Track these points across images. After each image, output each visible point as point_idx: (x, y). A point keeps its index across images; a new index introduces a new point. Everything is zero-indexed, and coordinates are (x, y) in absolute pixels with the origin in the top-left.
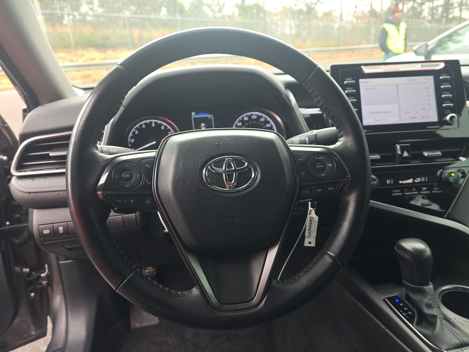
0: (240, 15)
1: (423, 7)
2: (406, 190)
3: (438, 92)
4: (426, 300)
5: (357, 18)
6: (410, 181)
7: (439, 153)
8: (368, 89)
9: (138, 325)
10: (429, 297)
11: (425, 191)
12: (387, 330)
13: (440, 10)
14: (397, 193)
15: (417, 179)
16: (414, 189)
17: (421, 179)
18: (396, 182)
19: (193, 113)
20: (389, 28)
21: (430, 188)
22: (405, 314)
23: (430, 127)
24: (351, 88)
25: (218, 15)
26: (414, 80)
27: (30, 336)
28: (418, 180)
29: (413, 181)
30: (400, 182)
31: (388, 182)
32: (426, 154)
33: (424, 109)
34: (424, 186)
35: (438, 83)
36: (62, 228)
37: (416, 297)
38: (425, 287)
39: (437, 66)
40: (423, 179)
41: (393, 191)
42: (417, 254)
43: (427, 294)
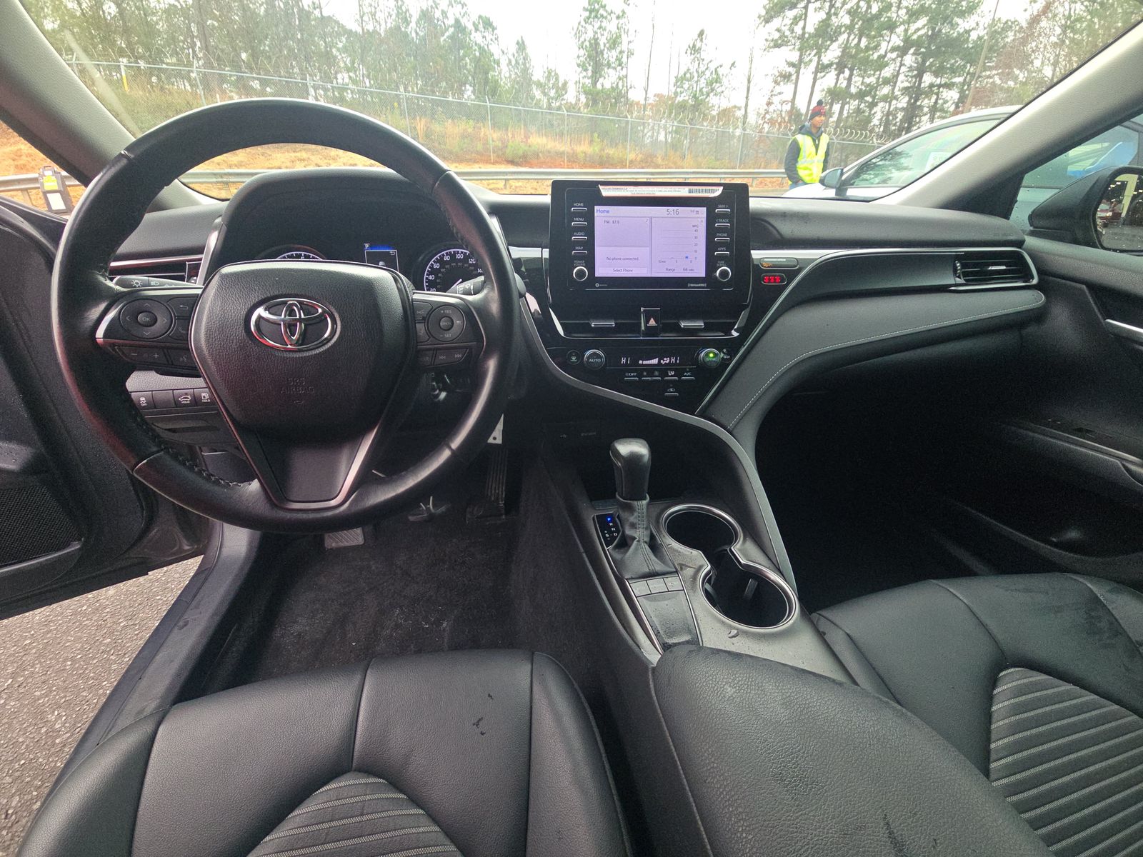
0: (587, 105)
1: (875, 109)
2: (645, 374)
3: (711, 232)
4: (632, 519)
5: (772, 122)
6: (655, 361)
7: (700, 324)
8: (608, 222)
9: (334, 545)
10: (636, 514)
11: (672, 376)
12: (584, 555)
13: (900, 115)
14: (631, 377)
15: (665, 359)
16: (656, 373)
17: (670, 359)
18: (635, 362)
19: (367, 245)
20: (805, 141)
21: (679, 373)
22: (607, 535)
23: (692, 285)
24: (581, 219)
25: (555, 104)
26: (677, 213)
27: (181, 550)
28: (667, 360)
29: (659, 361)
30: (641, 362)
31: (623, 361)
32: (683, 324)
33: (687, 257)
34: (671, 370)
35: (711, 219)
36: (144, 399)
37: (624, 515)
38: (636, 503)
39: (713, 191)
40: (673, 360)
41: (627, 374)
42: (634, 459)
43: (635, 511)
